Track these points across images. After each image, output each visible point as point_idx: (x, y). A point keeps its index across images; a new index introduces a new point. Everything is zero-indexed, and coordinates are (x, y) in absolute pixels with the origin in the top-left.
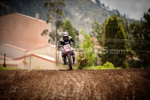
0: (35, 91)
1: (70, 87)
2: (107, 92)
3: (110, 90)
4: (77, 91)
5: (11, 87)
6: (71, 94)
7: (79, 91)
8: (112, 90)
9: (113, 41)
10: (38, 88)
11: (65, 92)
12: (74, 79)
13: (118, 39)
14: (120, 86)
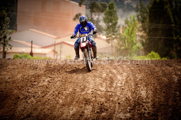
0: (69, 83)
1: (109, 80)
2: (153, 87)
3: (157, 83)
4: (118, 85)
5: (42, 79)
6: (110, 87)
7: (120, 85)
8: (160, 84)
9: (158, 27)
10: (73, 81)
11: (104, 85)
12: (114, 71)
13: (164, 25)
14: (169, 79)
